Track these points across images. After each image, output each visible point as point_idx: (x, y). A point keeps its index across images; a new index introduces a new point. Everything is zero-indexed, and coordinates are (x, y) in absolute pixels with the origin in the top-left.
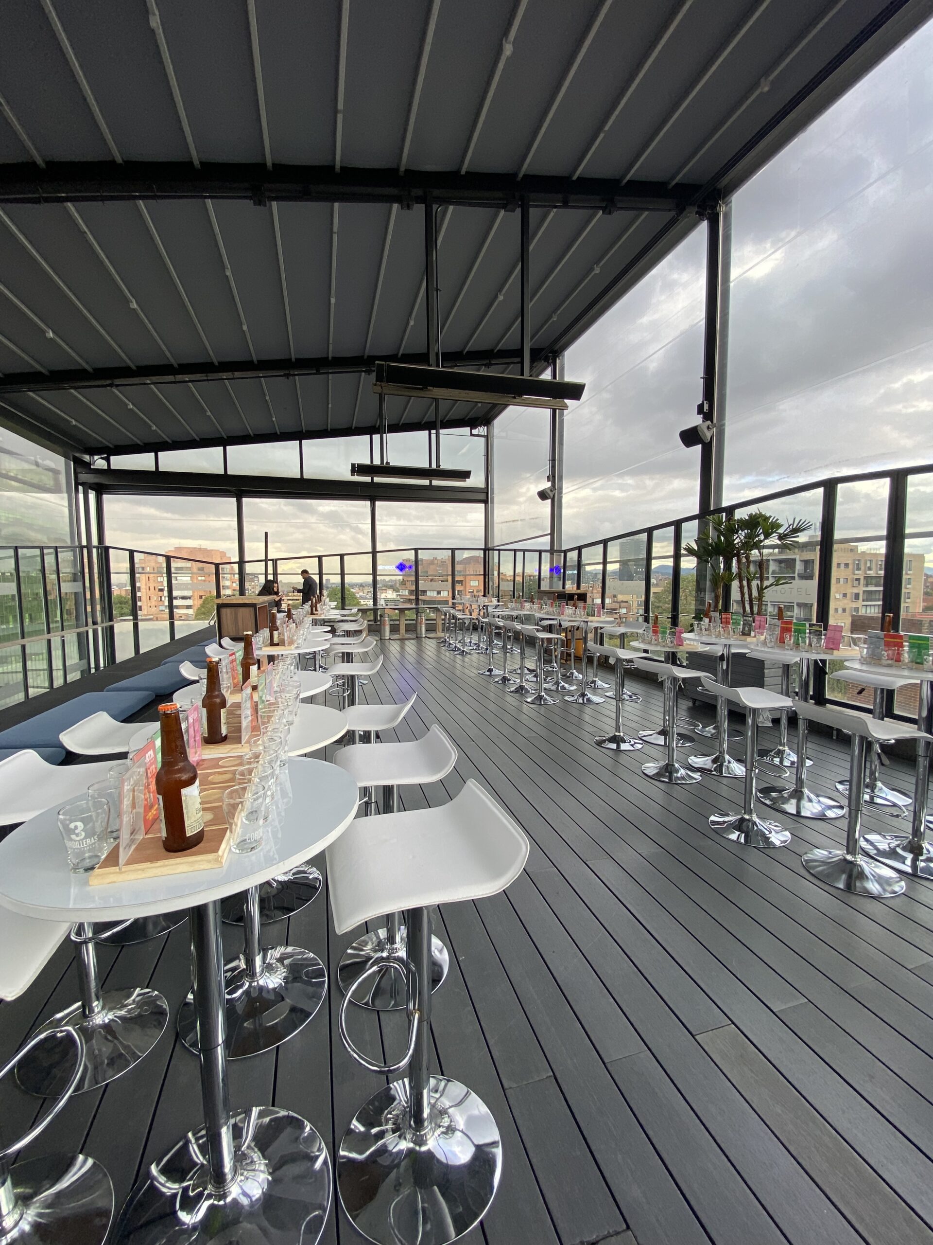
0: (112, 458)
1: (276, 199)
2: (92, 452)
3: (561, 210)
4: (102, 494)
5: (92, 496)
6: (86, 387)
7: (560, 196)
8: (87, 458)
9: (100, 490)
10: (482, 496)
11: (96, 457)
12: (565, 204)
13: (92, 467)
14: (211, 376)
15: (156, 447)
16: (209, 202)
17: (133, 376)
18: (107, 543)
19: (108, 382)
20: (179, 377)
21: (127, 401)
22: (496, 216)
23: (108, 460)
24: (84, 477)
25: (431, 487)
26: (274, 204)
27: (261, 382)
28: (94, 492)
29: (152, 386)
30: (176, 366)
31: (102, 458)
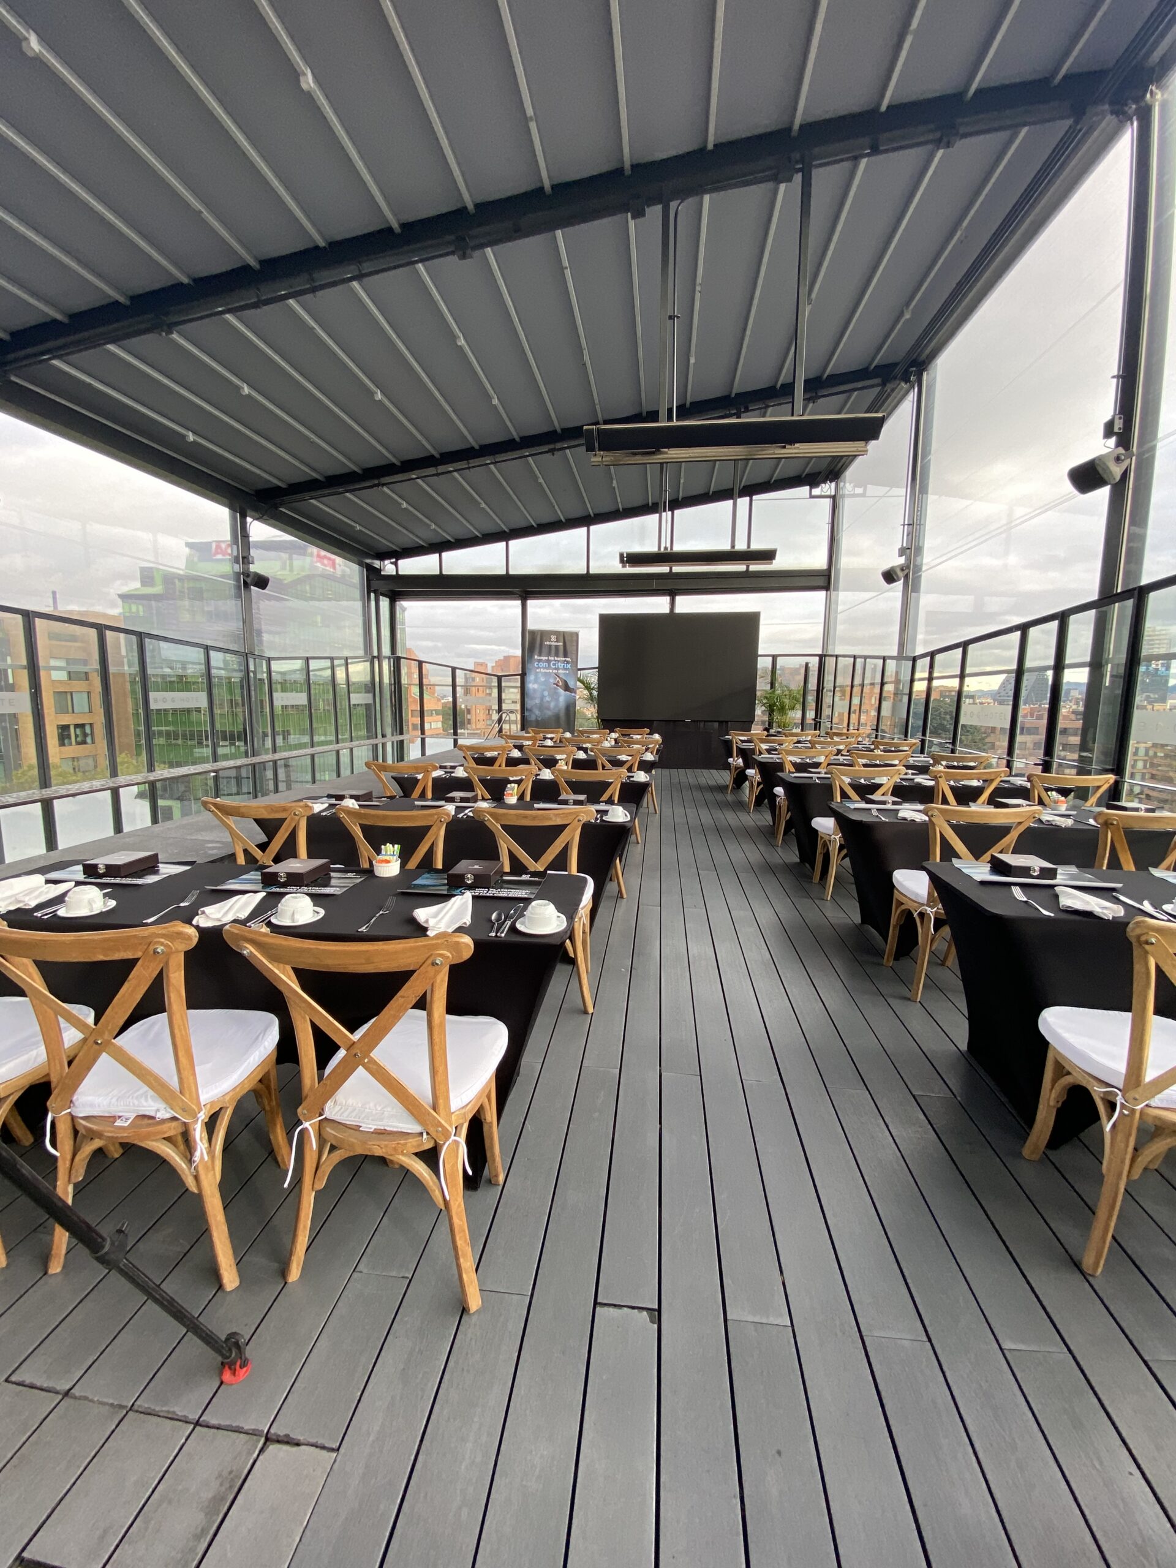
0: (400, 562)
1: (490, 244)
2: (382, 556)
3: (873, 158)
4: (395, 601)
5: (384, 603)
6: (360, 489)
7: (866, 140)
8: (377, 564)
9: (394, 597)
10: (821, 581)
11: (387, 562)
12: (875, 150)
13: (382, 573)
14: (473, 462)
15: (440, 547)
16: (420, 266)
17: (397, 473)
18: (399, 654)
19: (376, 482)
20: (441, 469)
21: (400, 500)
22: (775, 192)
23: (396, 564)
24: (376, 584)
25: (747, 574)
26: (488, 250)
27: (528, 463)
28: (388, 600)
29: (419, 481)
30: (437, 456)
31: (392, 563)
